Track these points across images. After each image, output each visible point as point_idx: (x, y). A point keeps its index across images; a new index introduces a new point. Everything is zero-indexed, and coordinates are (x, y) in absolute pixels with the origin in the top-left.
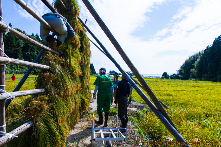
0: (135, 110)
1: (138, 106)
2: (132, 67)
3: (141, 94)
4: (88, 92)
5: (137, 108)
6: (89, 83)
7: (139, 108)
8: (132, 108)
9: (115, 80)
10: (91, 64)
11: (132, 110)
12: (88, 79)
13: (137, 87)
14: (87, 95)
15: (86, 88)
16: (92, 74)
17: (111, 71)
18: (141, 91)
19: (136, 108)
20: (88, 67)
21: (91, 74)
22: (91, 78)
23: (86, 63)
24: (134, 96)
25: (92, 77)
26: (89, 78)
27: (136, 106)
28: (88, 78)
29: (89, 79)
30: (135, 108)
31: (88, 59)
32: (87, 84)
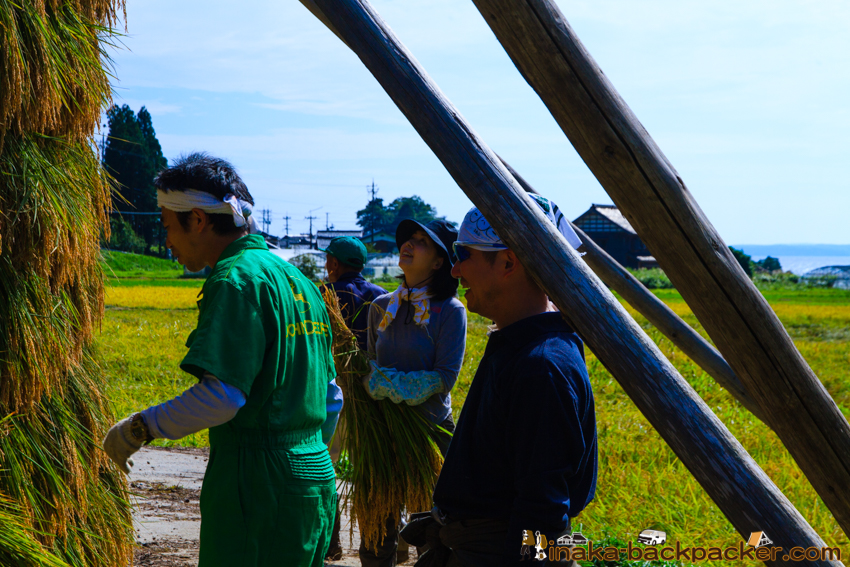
2: (609, 150)
3: (725, 488)
4: (77, 465)
6: (91, 350)
9: (422, 316)
10: (127, 111)
12: (77, 303)
13: (683, 396)
14: (64, 504)
15: (57, 414)
16: (135, 239)
17: (376, 203)
18: (732, 452)
20: (81, 155)
21: (124, 246)
22: (113, 294)
23: (58, 96)
24: (669, 512)
25: (129, 282)
26: (93, 291)
28: (73, 291)
29: (97, 311)
31: (84, 56)
32: (73, 364)
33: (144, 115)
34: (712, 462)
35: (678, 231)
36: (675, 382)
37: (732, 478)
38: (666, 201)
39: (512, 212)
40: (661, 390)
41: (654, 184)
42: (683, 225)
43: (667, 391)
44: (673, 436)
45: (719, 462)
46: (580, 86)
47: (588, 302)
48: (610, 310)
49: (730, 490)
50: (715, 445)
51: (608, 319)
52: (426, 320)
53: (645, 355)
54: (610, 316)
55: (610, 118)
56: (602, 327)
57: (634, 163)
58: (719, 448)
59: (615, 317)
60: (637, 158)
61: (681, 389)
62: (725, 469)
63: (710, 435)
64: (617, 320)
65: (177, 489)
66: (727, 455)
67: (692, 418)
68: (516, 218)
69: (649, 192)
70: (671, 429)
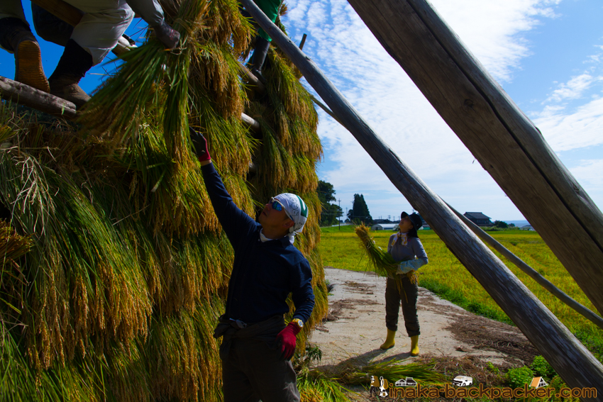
0: (500, 362)
1: (512, 343)
5: (509, 352)
7: (516, 354)
8: (484, 353)
10: (358, 195)
11: (487, 360)
19: (503, 351)
27: (500, 344)
30: (498, 350)
33: (362, 196)
34: (549, 341)
35: (540, 176)
36: (519, 287)
37: (565, 354)
38: (527, 148)
39: (417, 192)
40: (509, 291)
41: (514, 132)
42: (544, 170)
43: (513, 292)
44: (519, 321)
45: (554, 342)
46: (437, 43)
47: (461, 238)
48: (474, 243)
49: (564, 362)
50: (550, 330)
51: (473, 248)
52: (406, 244)
53: (497, 270)
54: (474, 246)
55: (468, 72)
56: (469, 252)
57: (493, 113)
58: (553, 331)
59: (477, 247)
60: (497, 108)
61: (523, 291)
62: (559, 347)
63: (545, 323)
64: (479, 249)
65: (356, 284)
66: (559, 337)
67: (532, 311)
68: (419, 195)
69: (510, 140)
70: (517, 317)
